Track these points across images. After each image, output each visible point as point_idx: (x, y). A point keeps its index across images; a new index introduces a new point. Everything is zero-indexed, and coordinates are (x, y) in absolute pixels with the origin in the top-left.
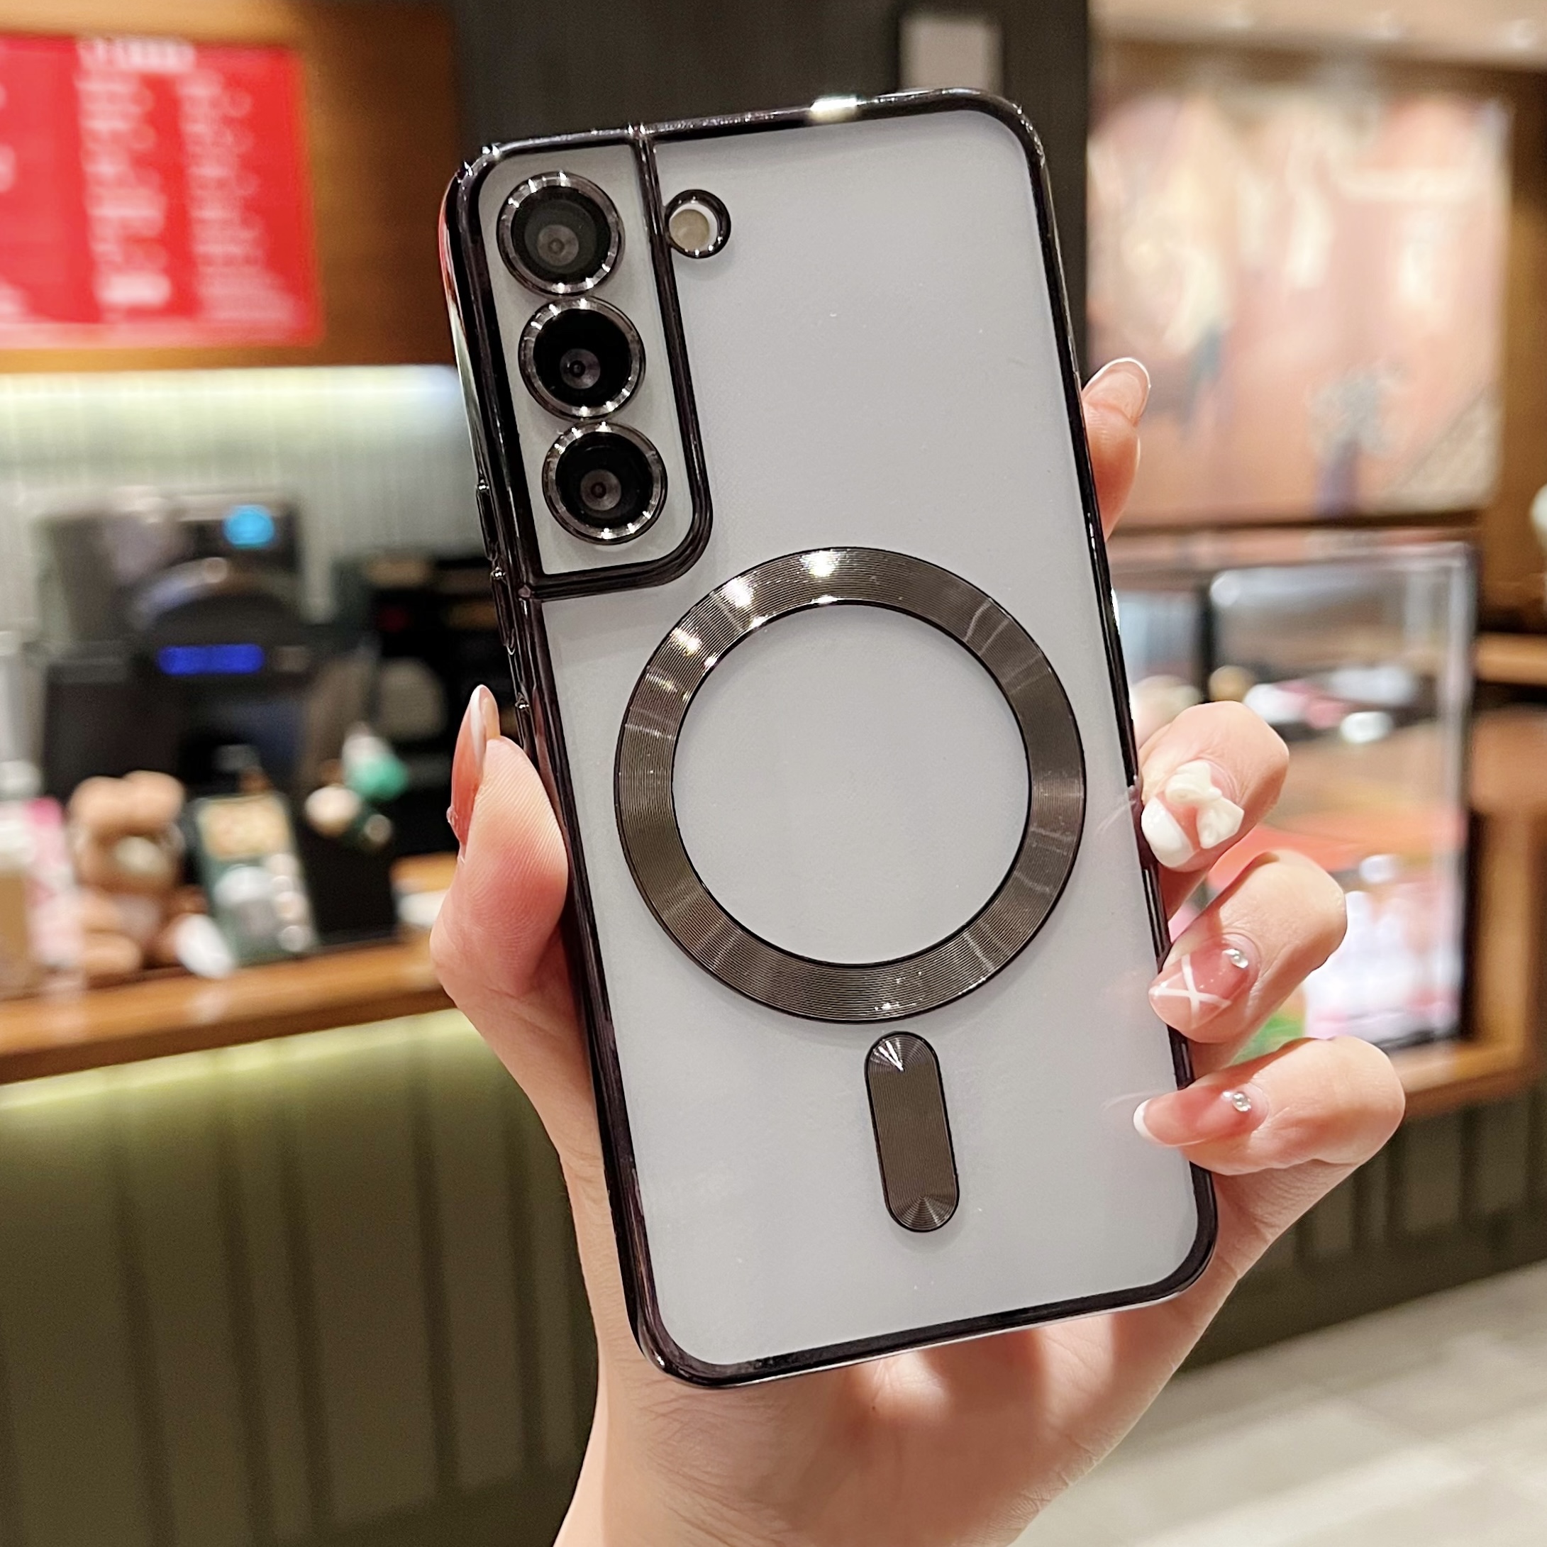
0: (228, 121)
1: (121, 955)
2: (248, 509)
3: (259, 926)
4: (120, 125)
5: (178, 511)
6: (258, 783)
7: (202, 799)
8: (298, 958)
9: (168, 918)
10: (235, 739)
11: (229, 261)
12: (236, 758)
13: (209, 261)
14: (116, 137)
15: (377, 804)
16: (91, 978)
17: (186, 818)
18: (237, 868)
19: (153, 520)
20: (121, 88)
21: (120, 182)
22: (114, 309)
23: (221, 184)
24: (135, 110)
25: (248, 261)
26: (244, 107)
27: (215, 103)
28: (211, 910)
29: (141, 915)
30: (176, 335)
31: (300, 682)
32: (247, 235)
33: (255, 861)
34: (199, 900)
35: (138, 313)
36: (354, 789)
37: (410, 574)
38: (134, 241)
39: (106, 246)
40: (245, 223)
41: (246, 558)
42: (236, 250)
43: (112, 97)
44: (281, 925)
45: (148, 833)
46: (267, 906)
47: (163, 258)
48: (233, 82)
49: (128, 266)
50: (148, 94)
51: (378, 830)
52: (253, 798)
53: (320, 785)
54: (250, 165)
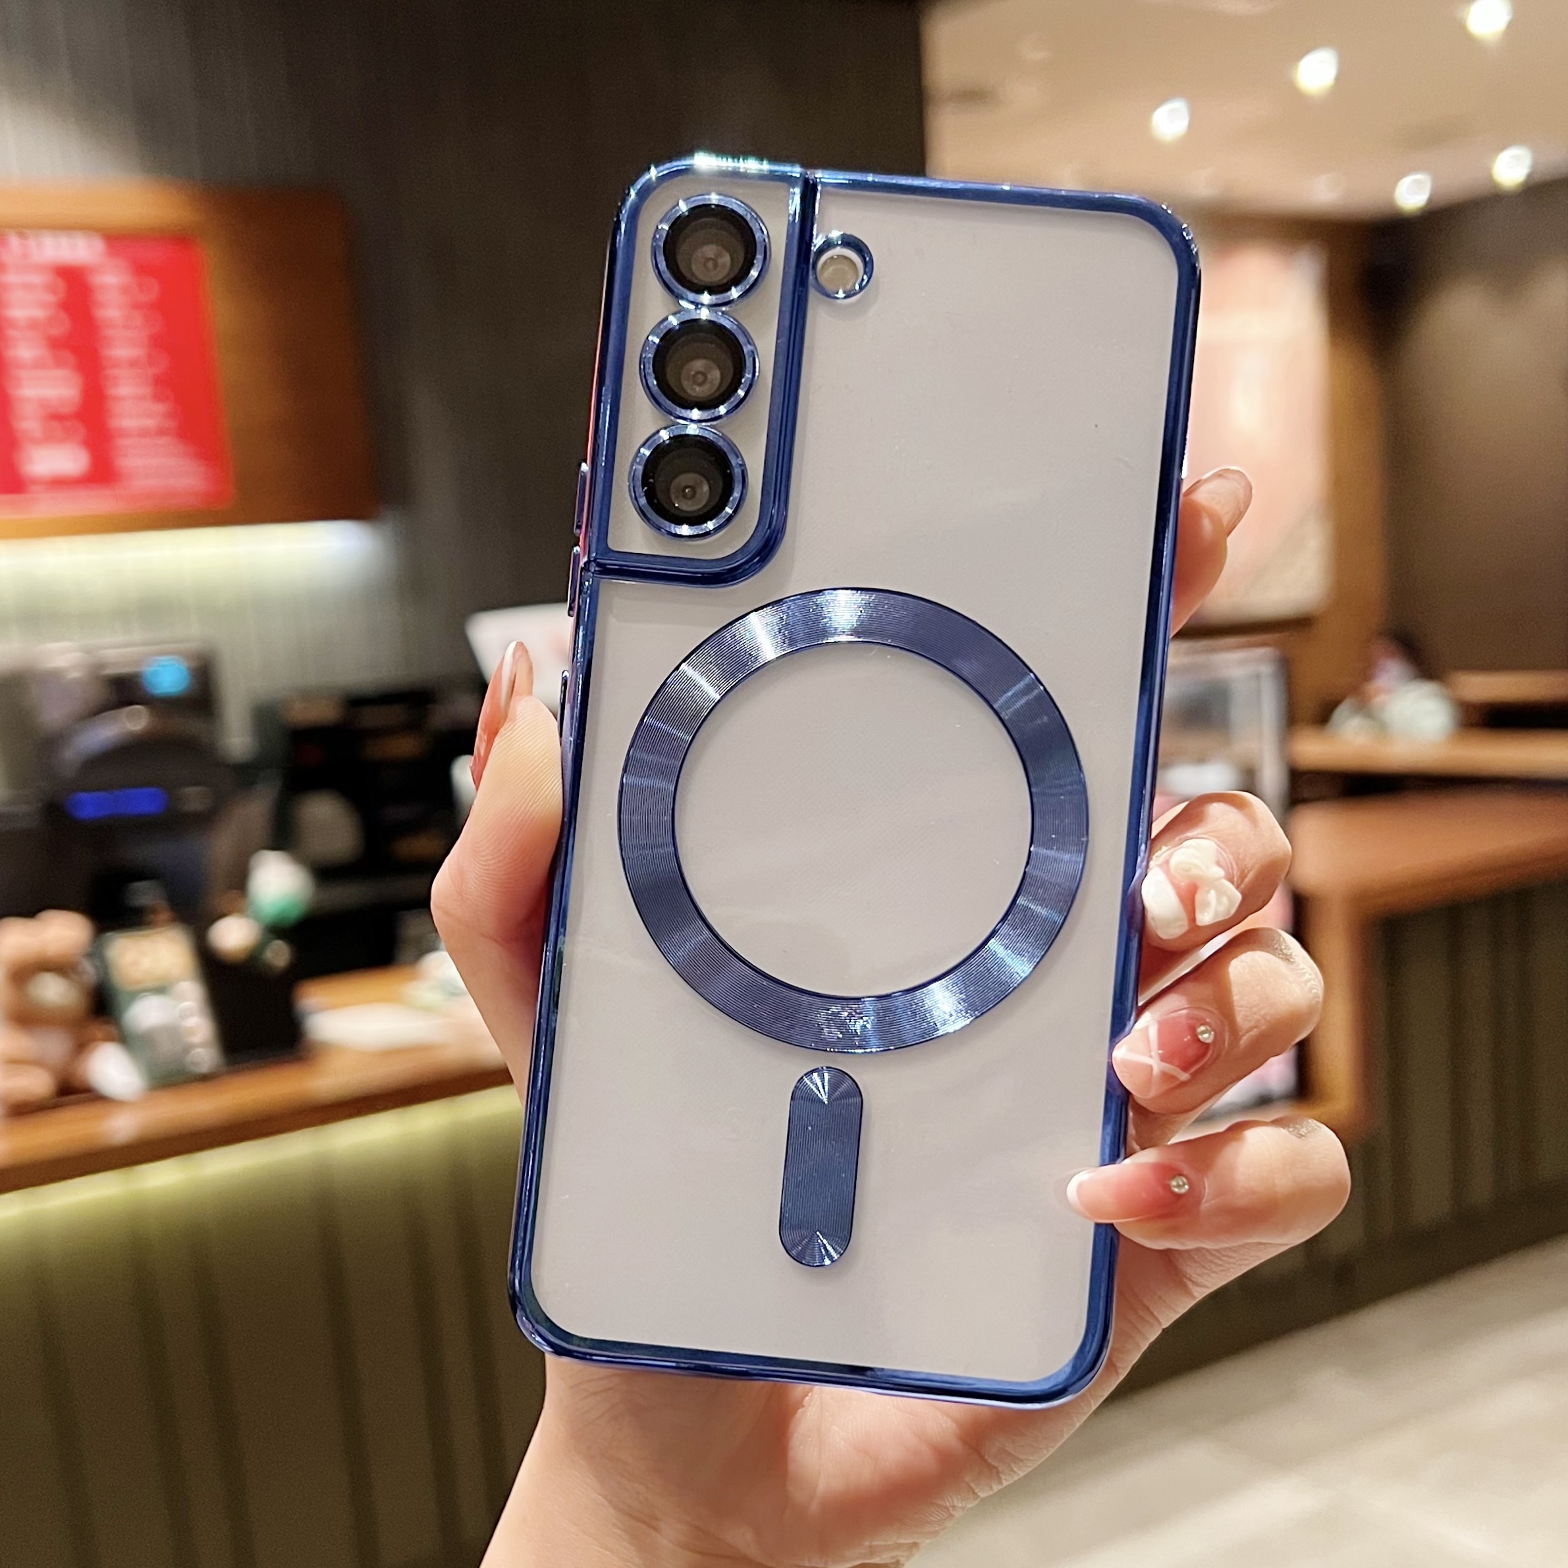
0: (136, 306)
1: (37, 1084)
2: (164, 659)
3: (166, 1048)
4: (39, 313)
5: (102, 666)
6: (165, 915)
7: (109, 934)
8: (204, 1079)
9: (82, 1047)
10: (142, 875)
11: (144, 433)
12: (145, 894)
13: (124, 434)
14: (33, 325)
15: (278, 930)
16: (9, 1108)
17: (96, 952)
18: (146, 996)
19: (75, 675)
20: (37, 279)
21: (38, 365)
22: (36, 481)
23: (133, 363)
24: (50, 298)
25: (161, 432)
26: (153, 291)
27: (125, 290)
28: (123, 1038)
29: (54, 1045)
30: (97, 502)
31: (205, 820)
32: (160, 408)
33: (161, 989)
34: (112, 1029)
35: (59, 483)
36: (256, 917)
37: (324, 712)
38: (55, 417)
39: (28, 422)
40: (157, 398)
41: (163, 705)
42: (150, 423)
43: (27, 287)
44: (188, 1048)
45: (60, 967)
46: (173, 1031)
47: (82, 431)
48: (141, 269)
49: (48, 439)
50: (61, 284)
51: (279, 955)
52: (159, 929)
53: (222, 916)
54: (158, 343)
